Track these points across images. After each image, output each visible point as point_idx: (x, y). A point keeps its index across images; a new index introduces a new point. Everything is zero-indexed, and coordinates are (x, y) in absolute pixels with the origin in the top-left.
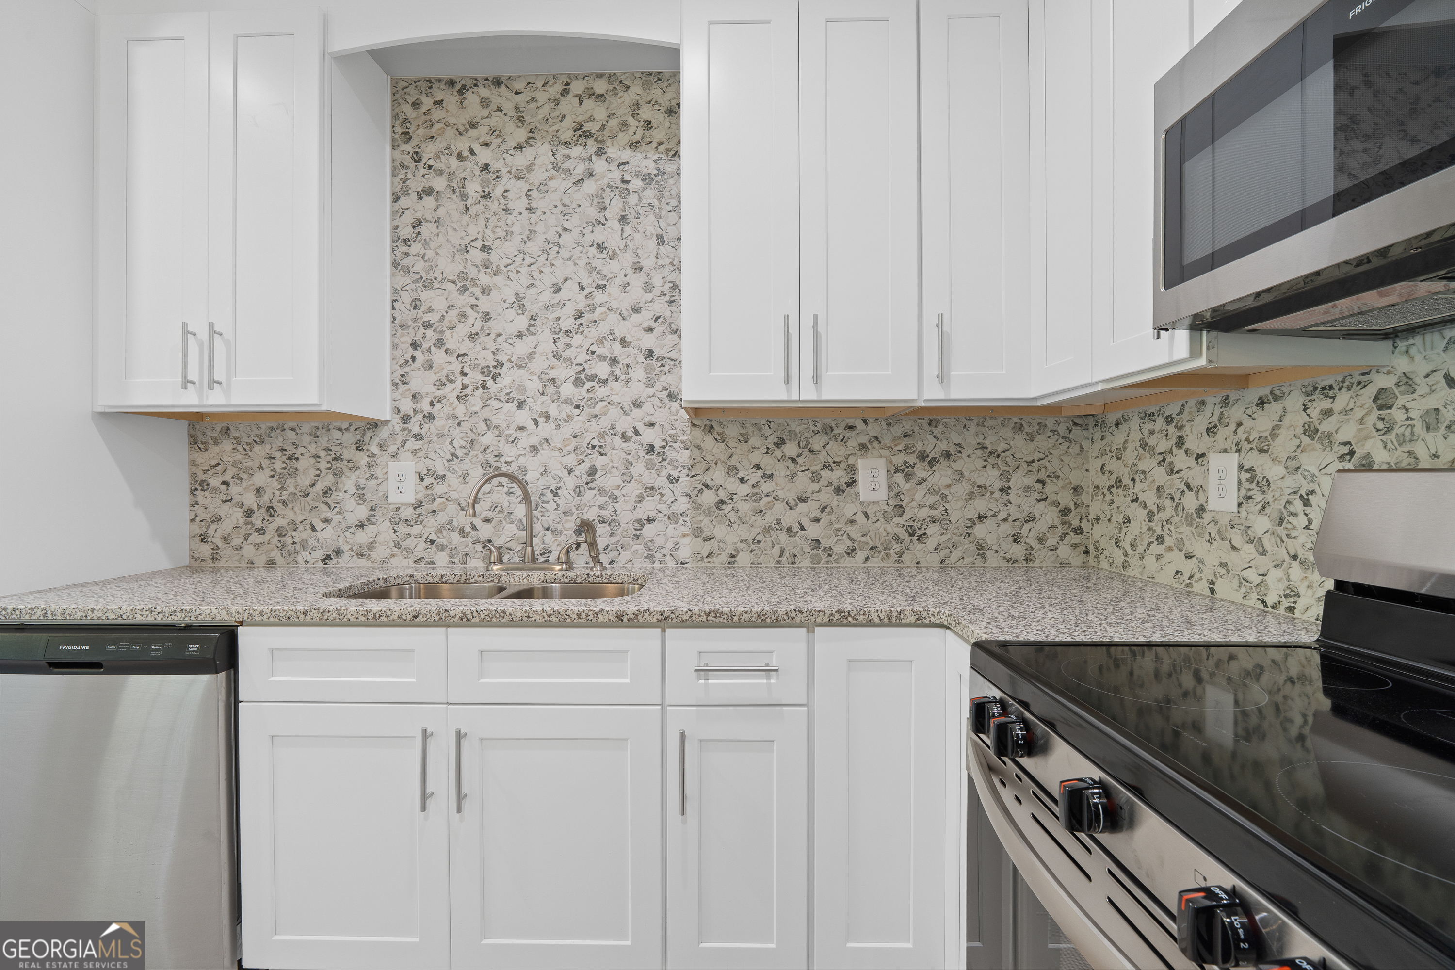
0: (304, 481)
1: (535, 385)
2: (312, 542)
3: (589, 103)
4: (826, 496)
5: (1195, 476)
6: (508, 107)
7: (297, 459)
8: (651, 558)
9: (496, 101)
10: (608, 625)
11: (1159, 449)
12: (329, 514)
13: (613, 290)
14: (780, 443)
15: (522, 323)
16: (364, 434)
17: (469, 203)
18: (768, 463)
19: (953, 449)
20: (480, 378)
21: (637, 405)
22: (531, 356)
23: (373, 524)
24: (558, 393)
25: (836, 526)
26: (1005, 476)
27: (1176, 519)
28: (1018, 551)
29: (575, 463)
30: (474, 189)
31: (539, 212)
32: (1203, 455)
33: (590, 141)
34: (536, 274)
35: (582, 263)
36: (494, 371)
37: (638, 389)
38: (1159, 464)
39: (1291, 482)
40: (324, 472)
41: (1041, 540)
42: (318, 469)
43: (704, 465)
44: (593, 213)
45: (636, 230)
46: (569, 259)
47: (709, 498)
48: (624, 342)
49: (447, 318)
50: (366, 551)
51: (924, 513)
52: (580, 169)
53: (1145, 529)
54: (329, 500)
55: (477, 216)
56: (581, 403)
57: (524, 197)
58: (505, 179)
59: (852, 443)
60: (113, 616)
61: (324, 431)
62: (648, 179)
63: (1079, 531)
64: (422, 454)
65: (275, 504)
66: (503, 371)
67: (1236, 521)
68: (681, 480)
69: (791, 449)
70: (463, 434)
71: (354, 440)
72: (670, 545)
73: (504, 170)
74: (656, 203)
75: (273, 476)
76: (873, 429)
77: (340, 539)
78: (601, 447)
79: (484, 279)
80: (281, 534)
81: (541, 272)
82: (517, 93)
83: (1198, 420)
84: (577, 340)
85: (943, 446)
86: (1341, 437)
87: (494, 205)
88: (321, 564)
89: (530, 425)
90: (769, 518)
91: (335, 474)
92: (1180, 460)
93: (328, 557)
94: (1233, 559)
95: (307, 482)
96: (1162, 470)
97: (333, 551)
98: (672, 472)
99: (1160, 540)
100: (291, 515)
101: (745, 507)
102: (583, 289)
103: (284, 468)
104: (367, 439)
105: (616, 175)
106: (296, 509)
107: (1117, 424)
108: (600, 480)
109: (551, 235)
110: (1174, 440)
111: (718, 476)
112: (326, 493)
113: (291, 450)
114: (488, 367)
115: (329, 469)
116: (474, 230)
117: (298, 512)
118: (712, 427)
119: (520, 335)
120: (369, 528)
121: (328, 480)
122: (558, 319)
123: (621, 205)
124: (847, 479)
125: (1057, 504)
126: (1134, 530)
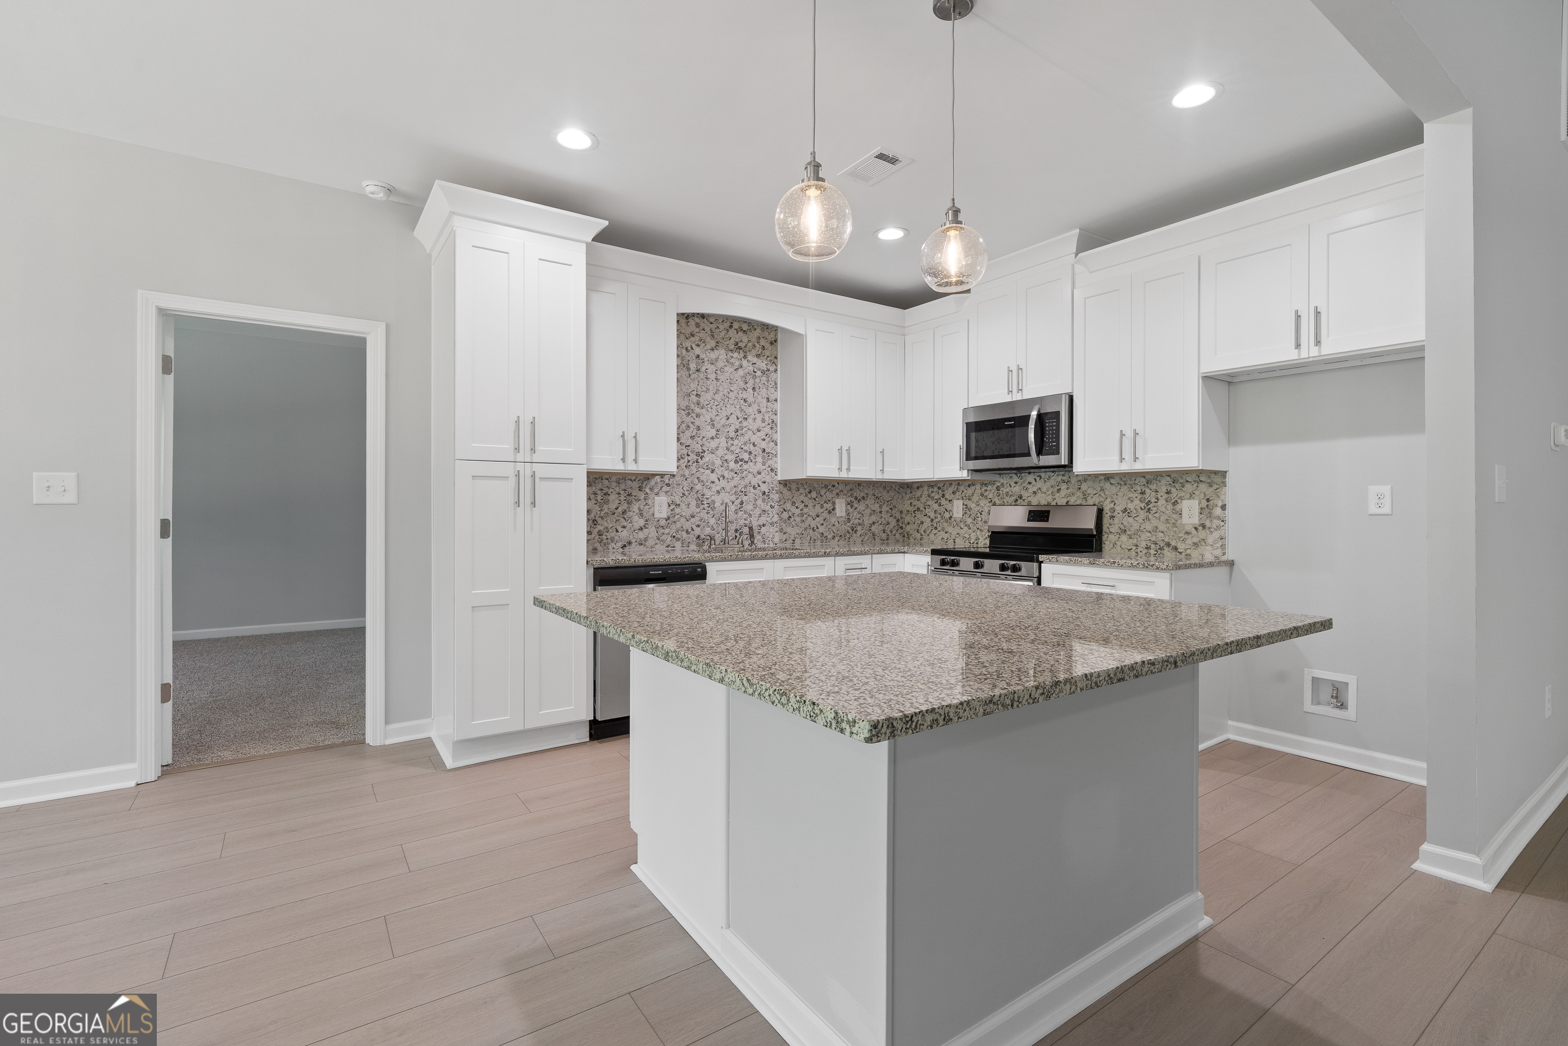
0: (613, 506)
1: (718, 462)
2: (616, 538)
3: (740, 333)
4: (825, 515)
5: (949, 507)
6: (707, 329)
7: (609, 495)
8: (764, 542)
9: (702, 325)
10: (822, 556)
11: (935, 498)
12: (625, 524)
13: (750, 420)
14: (810, 492)
15: (713, 432)
16: (643, 483)
17: (691, 372)
18: (805, 499)
19: (865, 496)
20: (696, 457)
21: (759, 473)
22: (717, 448)
23: (647, 528)
24: (728, 466)
25: (829, 527)
26: (881, 507)
27: (942, 521)
28: (884, 536)
29: (735, 499)
30: (693, 366)
31: (720, 381)
32: (951, 500)
33: (741, 351)
34: (719, 410)
35: (738, 407)
36: (701, 454)
37: (759, 466)
38: (935, 503)
39: (977, 508)
40: (623, 502)
41: (891, 532)
42: (620, 500)
43: (783, 501)
44: (742, 384)
45: (759, 394)
46: (733, 405)
47: (785, 515)
48: (754, 445)
49: (681, 428)
50: (643, 542)
51: (857, 521)
52: (737, 363)
53: (930, 525)
54: (625, 516)
55: (694, 379)
56: (738, 472)
57: (714, 373)
58: (706, 363)
59: (834, 492)
60: (662, 560)
61: (623, 481)
62: (763, 372)
63: (902, 528)
64: (669, 493)
65: (597, 518)
66: (705, 455)
67: (962, 520)
68: (775, 507)
69: (814, 494)
70: (688, 484)
71: (638, 486)
72: (771, 536)
73: (706, 359)
74: (766, 383)
75: (596, 504)
76: (841, 487)
77: (631, 536)
78: (745, 492)
79: (697, 410)
80: (600, 534)
81: (721, 409)
82: (711, 323)
83: (950, 489)
84: (736, 442)
85: (862, 494)
86: (989, 497)
87: (702, 375)
88: (621, 550)
89: (717, 481)
90: (807, 524)
91: (628, 503)
92: (943, 501)
93: (625, 546)
94: (961, 532)
95: (614, 507)
96: (937, 505)
97: (627, 542)
98: (772, 504)
99: (936, 528)
100: (606, 524)
101: (798, 519)
102: (738, 419)
103: (602, 499)
104: (644, 485)
105: (751, 368)
106: (608, 521)
107: (918, 488)
108: (745, 507)
109: (725, 392)
110: (941, 495)
111: (788, 506)
112: (624, 512)
113: (606, 490)
114: (699, 452)
115: (625, 500)
116: (693, 386)
117: (609, 522)
118: (786, 484)
119: (712, 438)
120: (645, 531)
121: (624, 506)
122: (728, 432)
123: (753, 382)
124: (832, 507)
125: (895, 517)
126: (925, 526)
